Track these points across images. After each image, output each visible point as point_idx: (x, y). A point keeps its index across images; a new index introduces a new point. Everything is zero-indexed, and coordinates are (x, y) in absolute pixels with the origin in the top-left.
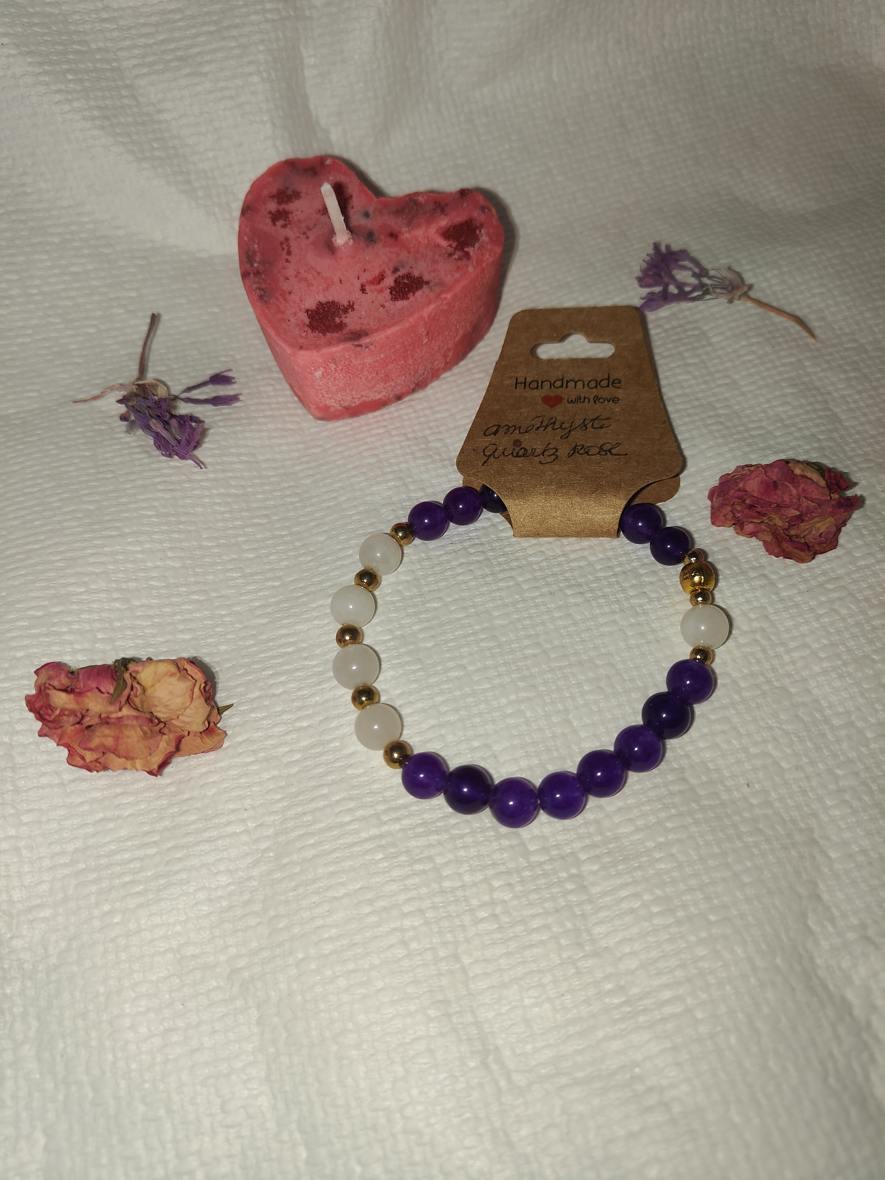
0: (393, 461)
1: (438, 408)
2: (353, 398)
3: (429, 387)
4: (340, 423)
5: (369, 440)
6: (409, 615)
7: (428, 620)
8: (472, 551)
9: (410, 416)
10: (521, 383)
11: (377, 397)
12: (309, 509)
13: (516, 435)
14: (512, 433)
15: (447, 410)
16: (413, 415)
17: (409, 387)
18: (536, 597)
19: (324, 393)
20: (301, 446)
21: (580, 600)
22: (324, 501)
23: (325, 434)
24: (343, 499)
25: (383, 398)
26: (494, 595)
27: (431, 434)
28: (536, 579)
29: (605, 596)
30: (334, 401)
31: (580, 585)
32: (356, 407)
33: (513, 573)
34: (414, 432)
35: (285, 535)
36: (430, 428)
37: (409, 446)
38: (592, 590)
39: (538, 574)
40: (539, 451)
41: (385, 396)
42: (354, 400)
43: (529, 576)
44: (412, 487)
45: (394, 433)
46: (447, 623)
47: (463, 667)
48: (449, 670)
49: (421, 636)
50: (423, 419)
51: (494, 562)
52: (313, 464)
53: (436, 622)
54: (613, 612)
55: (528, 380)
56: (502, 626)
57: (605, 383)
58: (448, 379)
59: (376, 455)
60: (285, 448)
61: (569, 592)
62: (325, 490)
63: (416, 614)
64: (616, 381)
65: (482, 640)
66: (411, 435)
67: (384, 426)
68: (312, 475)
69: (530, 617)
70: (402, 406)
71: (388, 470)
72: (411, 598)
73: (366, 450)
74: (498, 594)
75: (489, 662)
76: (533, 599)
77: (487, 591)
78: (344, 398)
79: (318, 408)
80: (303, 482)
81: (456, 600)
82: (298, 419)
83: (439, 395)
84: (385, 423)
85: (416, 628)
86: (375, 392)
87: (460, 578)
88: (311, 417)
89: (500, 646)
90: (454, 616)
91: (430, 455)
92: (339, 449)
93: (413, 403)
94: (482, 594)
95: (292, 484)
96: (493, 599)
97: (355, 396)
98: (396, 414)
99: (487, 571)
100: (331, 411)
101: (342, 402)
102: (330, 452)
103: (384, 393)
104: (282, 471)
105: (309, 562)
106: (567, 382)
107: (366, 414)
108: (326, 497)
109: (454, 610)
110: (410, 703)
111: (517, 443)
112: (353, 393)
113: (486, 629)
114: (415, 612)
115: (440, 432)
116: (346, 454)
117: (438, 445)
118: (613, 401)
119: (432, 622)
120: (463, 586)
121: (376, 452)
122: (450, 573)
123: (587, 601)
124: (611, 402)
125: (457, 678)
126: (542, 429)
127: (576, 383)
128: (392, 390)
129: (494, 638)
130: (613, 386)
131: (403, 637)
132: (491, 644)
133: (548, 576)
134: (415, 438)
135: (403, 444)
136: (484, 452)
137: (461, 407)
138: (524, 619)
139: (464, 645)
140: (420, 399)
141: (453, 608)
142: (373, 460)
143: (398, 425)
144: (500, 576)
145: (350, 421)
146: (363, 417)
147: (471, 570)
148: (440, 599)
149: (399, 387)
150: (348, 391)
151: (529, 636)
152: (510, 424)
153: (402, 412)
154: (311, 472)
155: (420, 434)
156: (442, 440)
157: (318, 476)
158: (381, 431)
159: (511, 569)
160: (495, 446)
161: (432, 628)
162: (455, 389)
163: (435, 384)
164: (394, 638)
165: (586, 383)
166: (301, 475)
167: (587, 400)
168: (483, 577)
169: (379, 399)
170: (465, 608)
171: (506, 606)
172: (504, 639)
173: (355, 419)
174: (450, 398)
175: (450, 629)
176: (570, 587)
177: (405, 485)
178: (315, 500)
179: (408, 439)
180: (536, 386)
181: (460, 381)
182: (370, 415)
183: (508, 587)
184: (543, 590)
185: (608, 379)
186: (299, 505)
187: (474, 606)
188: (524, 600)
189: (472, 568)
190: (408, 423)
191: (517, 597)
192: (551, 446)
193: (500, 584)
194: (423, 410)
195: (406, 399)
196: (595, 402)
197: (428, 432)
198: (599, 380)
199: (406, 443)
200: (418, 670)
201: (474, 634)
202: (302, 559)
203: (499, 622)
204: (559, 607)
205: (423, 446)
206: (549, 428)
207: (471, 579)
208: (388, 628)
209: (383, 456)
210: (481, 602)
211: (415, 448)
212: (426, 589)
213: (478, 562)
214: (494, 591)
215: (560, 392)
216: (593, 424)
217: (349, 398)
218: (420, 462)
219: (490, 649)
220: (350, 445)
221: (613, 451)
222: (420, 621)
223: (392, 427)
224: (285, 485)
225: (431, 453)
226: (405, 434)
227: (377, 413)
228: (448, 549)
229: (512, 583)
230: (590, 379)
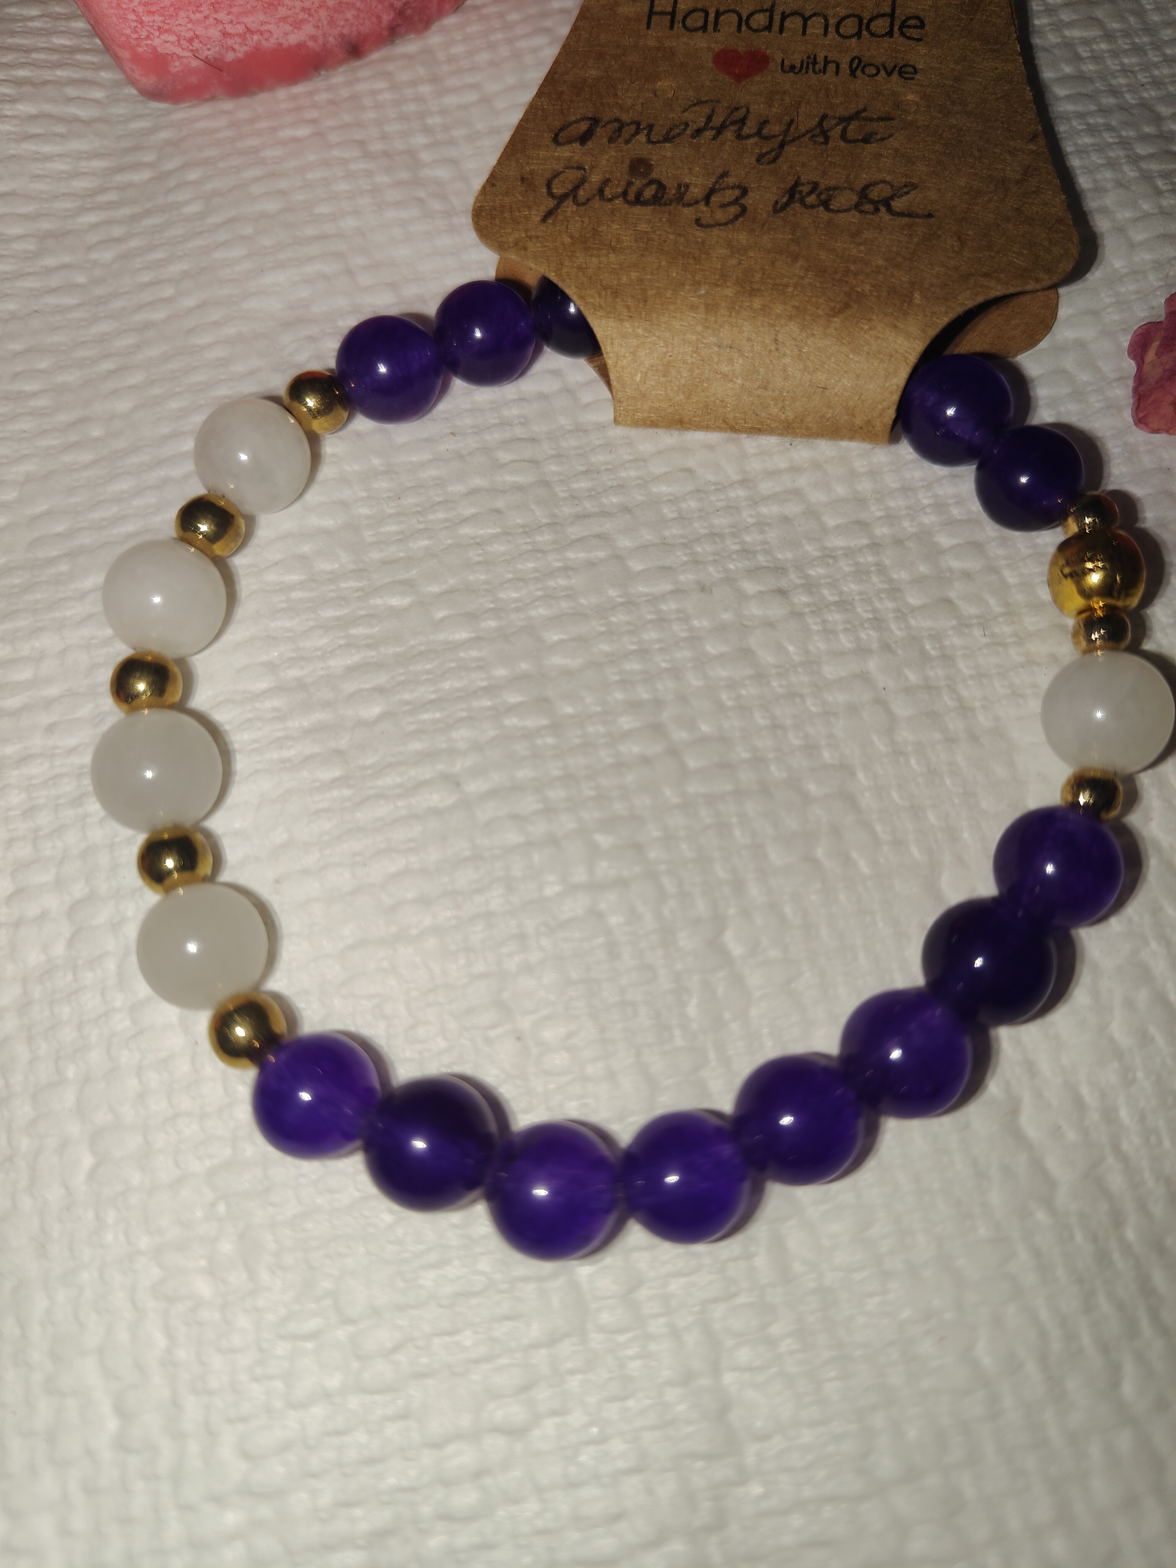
0: (323, 209)
1: (452, 82)
2: (225, 34)
3: (435, 27)
4: (204, 109)
5: (269, 153)
6: (325, 627)
7: (372, 643)
8: (504, 456)
9: (380, 97)
10: (662, 13)
11: (294, 39)
12: (103, 327)
13: (640, 146)
14: (627, 142)
15: (475, 87)
16: (387, 96)
17: (378, 17)
18: (663, 597)
19: (140, 9)
20: (98, 164)
21: (776, 610)
22: (140, 308)
23: (164, 135)
24: (189, 302)
25: (310, 44)
26: (551, 583)
27: (427, 147)
28: (666, 545)
29: (844, 604)
30: (173, 38)
31: (779, 569)
32: (238, 61)
33: (608, 526)
34: (384, 137)
35: (34, 394)
36: (427, 130)
37: (369, 173)
38: (810, 586)
39: (674, 531)
40: (696, 192)
41: (314, 38)
42: (230, 42)
43: (648, 536)
44: (365, 280)
45: (333, 138)
46: (421, 653)
47: (453, 781)
48: (418, 787)
49: (350, 687)
50: (411, 108)
51: (561, 492)
52: (125, 211)
53: (392, 650)
54: (863, 651)
55: (682, 6)
56: (568, 673)
57: (880, 25)
58: (485, 11)
59: (282, 193)
60: (58, 166)
61: (749, 587)
62: (146, 278)
63: (342, 624)
64: (912, 22)
65: (512, 709)
66: (376, 147)
67: (313, 121)
68: (118, 240)
69: (643, 653)
70: (364, 73)
71: (310, 231)
72: (334, 577)
73: (256, 180)
74: (562, 582)
75: (523, 774)
76: (654, 600)
77: (536, 570)
78: (200, 31)
79: (136, 58)
80: (94, 256)
81: (451, 591)
82: (98, 94)
83: (458, 49)
84: (314, 114)
85: (338, 663)
86: (284, 19)
87: (467, 530)
88: (134, 91)
89: (555, 728)
90: (441, 636)
91: (420, 200)
92: (193, 175)
93: (390, 67)
94: (521, 580)
95: (66, 259)
96: (550, 597)
97: (230, 29)
98: (344, 93)
99: (541, 515)
100: (174, 70)
101: (196, 44)
102: (172, 182)
103: (309, 29)
104: (45, 225)
105: (86, 466)
106: (784, 17)
107: (271, 89)
108: (146, 296)
109: (443, 620)
110: (306, 872)
111: (639, 166)
112: (221, 16)
113: (525, 677)
114: (338, 619)
115: (451, 142)
116: (209, 187)
117: (443, 173)
118: (900, 73)
119: (382, 650)
120: (474, 555)
121: (283, 184)
122: (440, 515)
123: (797, 614)
124: (895, 76)
125: (436, 812)
126: (709, 134)
127: (806, 20)
128: (332, 22)
129: (542, 704)
130: (903, 34)
131: (301, 685)
132: (532, 722)
133: (698, 540)
134: (387, 154)
135: (353, 167)
136: (549, 186)
137: (510, 80)
138: (627, 655)
139: (462, 720)
140: (409, 57)
141: (440, 614)
142: (271, 206)
143: (347, 118)
144: (574, 531)
145: (228, 105)
146: (263, 96)
147: (498, 511)
148: (408, 585)
149: (350, 15)
150: (205, 10)
151: (634, 706)
152: (625, 118)
153: (361, 87)
154: (117, 231)
155: (399, 145)
156: (453, 162)
157: (134, 243)
158: (302, 132)
159: (604, 514)
160: (579, 174)
161: (379, 666)
162: (499, 36)
163: (451, 20)
164: (280, 689)
165: (832, 21)
166: (93, 238)
167: (832, 67)
168: (528, 530)
169: (300, 46)
170: (472, 617)
171: (580, 615)
172: (570, 710)
173: (244, 101)
174: (484, 57)
175: (427, 672)
176: (753, 572)
177: (349, 272)
178: (118, 304)
179: (367, 155)
180: (700, 24)
181: (514, 17)
182: (282, 93)
183: (591, 564)
184: (682, 578)
185: (892, 15)
186: (76, 315)
187: (498, 611)
188: (630, 604)
189: (500, 504)
190: (371, 115)
191: (612, 593)
192: (730, 180)
193: (571, 555)
194: (414, 83)
195: (375, 56)
196: (853, 73)
197: (420, 140)
198: (866, 16)
199: (362, 165)
200: (334, 783)
201: (491, 690)
202: (68, 458)
203: (558, 660)
204: (720, 630)
205: (404, 175)
206: (729, 134)
207: (496, 536)
208: (264, 658)
209: (299, 197)
210: (516, 600)
211: (382, 179)
212: (375, 555)
213: (519, 488)
214: (553, 573)
215: (761, 41)
216: (844, 131)
217: (214, 33)
218: (391, 214)
219: (529, 735)
220: (221, 165)
221: (897, 204)
222: (351, 645)
223: (331, 123)
224: (50, 262)
225: (421, 194)
226: (362, 143)
227: (299, 89)
228: (442, 448)
229: (601, 554)
230: (843, 12)
